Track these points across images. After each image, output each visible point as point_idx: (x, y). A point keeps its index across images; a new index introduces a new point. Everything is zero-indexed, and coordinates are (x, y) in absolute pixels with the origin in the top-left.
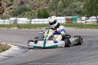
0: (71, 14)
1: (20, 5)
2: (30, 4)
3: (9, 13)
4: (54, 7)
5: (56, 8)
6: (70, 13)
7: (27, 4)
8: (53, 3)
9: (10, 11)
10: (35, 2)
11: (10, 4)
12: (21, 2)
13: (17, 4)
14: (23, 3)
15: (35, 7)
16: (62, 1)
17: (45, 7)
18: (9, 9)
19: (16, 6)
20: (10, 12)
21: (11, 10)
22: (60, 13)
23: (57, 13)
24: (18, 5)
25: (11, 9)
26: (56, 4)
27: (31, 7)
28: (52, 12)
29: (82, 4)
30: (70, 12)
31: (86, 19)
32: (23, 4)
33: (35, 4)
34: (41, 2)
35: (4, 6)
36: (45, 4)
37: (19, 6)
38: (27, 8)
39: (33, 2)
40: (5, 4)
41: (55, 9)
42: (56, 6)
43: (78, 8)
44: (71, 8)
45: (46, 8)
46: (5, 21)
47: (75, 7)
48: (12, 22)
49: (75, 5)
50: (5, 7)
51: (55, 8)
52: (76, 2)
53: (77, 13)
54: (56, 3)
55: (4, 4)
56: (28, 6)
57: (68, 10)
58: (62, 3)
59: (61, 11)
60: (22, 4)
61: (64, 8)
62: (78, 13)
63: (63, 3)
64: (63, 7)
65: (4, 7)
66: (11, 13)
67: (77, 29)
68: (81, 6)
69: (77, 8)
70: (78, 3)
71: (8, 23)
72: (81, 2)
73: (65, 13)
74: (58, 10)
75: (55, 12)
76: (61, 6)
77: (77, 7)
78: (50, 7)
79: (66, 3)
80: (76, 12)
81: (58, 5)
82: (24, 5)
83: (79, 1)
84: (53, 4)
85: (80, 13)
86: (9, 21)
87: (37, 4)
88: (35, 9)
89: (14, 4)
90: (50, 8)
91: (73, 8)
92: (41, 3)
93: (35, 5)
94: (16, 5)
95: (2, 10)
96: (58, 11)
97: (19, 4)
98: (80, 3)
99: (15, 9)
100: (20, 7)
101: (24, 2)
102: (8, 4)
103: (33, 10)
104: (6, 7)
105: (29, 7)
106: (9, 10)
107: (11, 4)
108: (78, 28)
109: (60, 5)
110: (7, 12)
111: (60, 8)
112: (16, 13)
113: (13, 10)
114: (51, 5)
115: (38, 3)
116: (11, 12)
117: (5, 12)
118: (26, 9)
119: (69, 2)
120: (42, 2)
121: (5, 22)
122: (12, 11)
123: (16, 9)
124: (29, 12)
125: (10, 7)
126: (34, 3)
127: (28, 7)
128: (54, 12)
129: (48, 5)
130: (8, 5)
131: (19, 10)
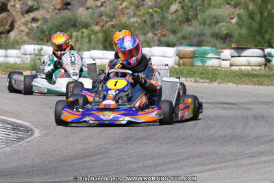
0: (203, 41)
1: (62, 11)
2: (88, 9)
3: (27, 33)
4: (156, 20)
5: (162, 22)
6: (200, 39)
7: (81, 8)
8: (156, 8)
9: (29, 27)
10: (104, 4)
11: (32, 7)
12: (64, 2)
13: (53, 7)
14: (68, 4)
15: (103, 17)
16: (180, 3)
17: (132, 20)
18: (28, 21)
19: (49, 12)
20: (30, 29)
21: (34, 25)
22: (171, 36)
23: (165, 36)
24: (55, 9)
25: (34, 20)
26: (162, 10)
27: (92, 18)
28: (150, 35)
29: (236, 13)
30: (200, 36)
31: (232, 57)
32: (69, 7)
33: (102, 9)
34: (121, 4)
35: (16, 12)
36: (133, 10)
37: (57, 13)
38: (79, 19)
39: (99, 3)
40: (18, 6)
41: (160, 26)
42: (161, 16)
43: (225, 24)
44: (204, 24)
45: (133, 22)
46: (8, 55)
47: (217, 23)
48: (28, 56)
49: (215, 17)
50: (19, 13)
51: (158, 22)
52: (219, 8)
53: (219, 39)
54: (164, 8)
55: (14, 6)
56: (82, 13)
57: (194, 30)
58: (179, 8)
59: (174, 32)
60: (66, 9)
61: (184, 23)
62: (221, 39)
63: (183, 8)
64: (181, 19)
65: (14, 13)
66: (34, 32)
67: (198, 82)
68: (232, 18)
69: (221, 24)
70: (226, 11)
71: (17, 59)
72: (235, 7)
73: (184, 38)
74: (167, 30)
75: (159, 34)
76: (177, 18)
77: (221, 22)
78: (144, 18)
79: (191, 10)
80: (216, 36)
81: (168, 14)
82: (72, 11)
83: (228, 6)
84: (154, 11)
85: (228, 40)
86: (19, 55)
87: (110, 9)
88: (101, 24)
89: (43, 8)
90: (145, 21)
91: (210, 25)
92: (120, 7)
93: (102, 12)
94: (48, 10)
95: (10, 21)
96: (167, 32)
97: (59, 7)
98: (233, 10)
99: (45, 20)
100: (59, 16)
101: (72, 3)
102: (27, 5)
103: (97, 25)
104: (21, 16)
105: (86, 18)
106: (29, 24)
107: (34, 8)
108: (201, 81)
109: (173, 13)
110: (24, 29)
111: (175, 22)
112: (47, 33)
113: (39, 23)
114: (148, 13)
115: (111, 7)
116: (34, 30)
117: (18, 28)
118: (76, 22)
119: (200, 6)
120: (125, 4)
121: (8, 57)
122: (38, 28)
123: (48, 22)
124: (84, 30)
125: (32, 15)
126: (102, 5)
127: (84, 17)
128: (156, 34)
129: (141, 13)
130: (27, 8)
131: (57, 26)
